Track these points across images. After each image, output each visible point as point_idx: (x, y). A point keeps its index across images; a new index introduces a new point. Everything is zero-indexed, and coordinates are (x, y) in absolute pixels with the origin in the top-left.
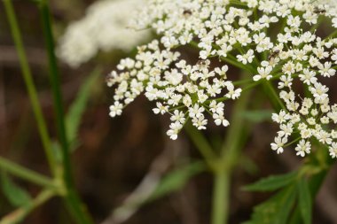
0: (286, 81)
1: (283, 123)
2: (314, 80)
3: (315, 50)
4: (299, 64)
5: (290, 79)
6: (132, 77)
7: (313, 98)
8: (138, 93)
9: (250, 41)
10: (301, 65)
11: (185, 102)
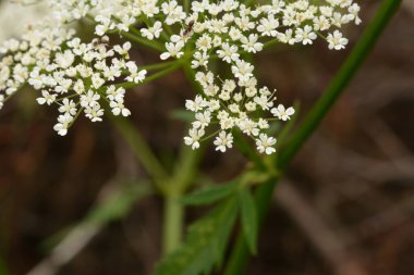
0: (201, 59)
1: (199, 111)
2: (235, 57)
3: (237, 21)
4: (217, 38)
5: (206, 56)
6: (16, 62)
7: (237, 80)
8: (22, 81)
9: (157, 11)
10: (220, 39)
11: (75, 88)
